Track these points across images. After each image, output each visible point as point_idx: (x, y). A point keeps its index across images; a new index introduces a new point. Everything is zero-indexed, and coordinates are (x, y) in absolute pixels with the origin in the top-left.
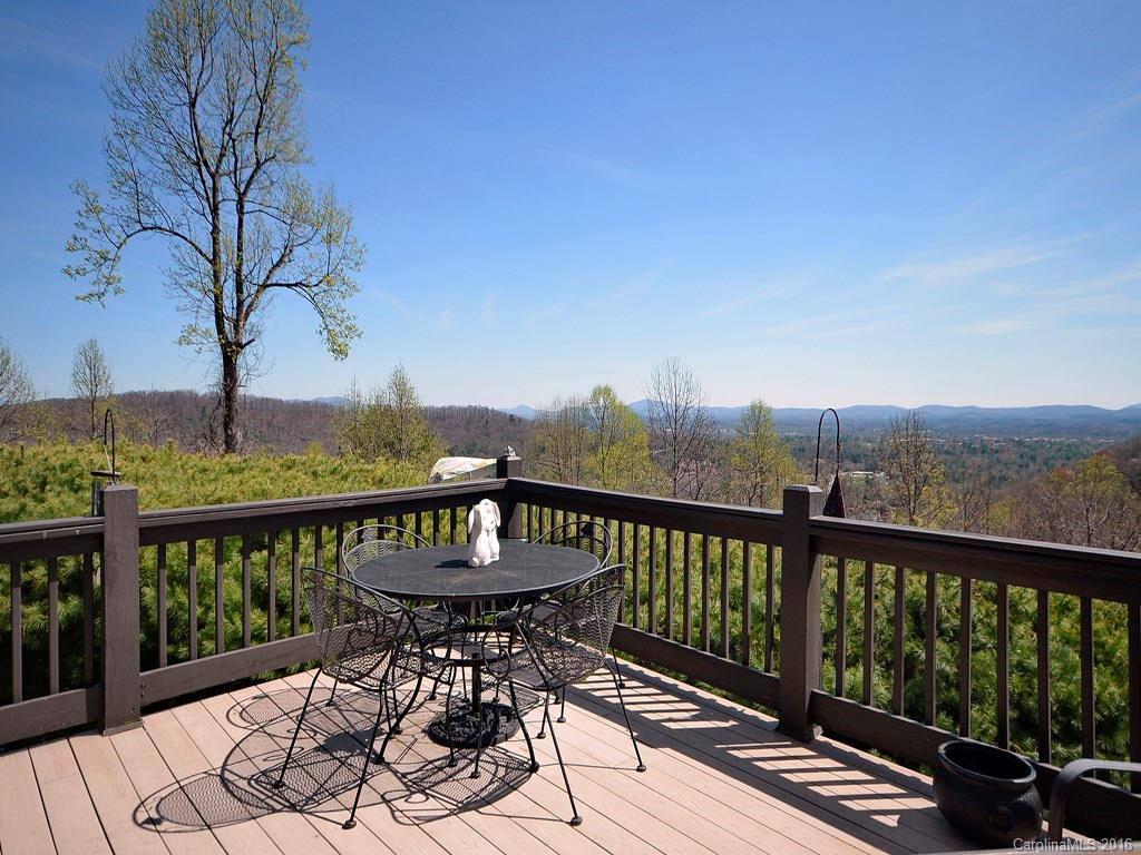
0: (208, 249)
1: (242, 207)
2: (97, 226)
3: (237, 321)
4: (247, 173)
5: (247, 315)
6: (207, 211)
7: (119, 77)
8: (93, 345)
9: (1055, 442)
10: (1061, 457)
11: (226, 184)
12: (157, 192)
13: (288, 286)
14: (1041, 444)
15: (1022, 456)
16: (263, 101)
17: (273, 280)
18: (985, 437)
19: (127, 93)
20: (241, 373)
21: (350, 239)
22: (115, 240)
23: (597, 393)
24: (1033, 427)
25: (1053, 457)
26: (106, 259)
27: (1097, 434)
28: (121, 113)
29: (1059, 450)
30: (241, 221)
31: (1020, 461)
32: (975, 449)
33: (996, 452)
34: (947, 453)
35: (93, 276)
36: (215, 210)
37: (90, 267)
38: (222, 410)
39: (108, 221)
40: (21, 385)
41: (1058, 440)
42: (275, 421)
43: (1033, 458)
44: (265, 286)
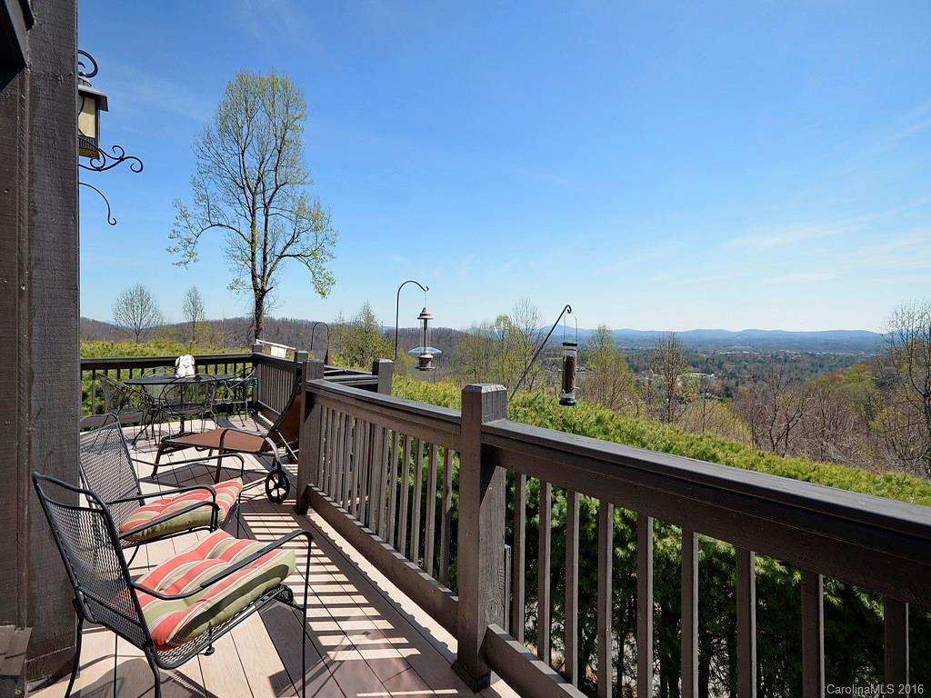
0: (248, 236)
1: (267, 212)
2: (186, 224)
3: (263, 277)
4: (269, 193)
5: (269, 274)
6: (248, 214)
7: (200, 141)
8: (195, 290)
9: (838, 356)
10: (842, 366)
11: (259, 198)
12: (221, 205)
13: (294, 256)
14: (828, 357)
15: (813, 365)
16: (280, 152)
17: (285, 253)
18: (788, 351)
19: (206, 150)
20: (265, 306)
21: (329, 228)
22: (195, 232)
23: (499, 319)
24: (822, 345)
25: (836, 366)
26: (190, 243)
27: (869, 351)
28: (200, 161)
29: (841, 361)
30: (266, 220)
31: (811, 368)
32: (779, 359)
33: (795, 361)
34: (760, 361)
35: (183, 252)
36: (253, 215)
37: (181, 247)
38: (254, 328)
39: (192, 221)
40: (156, 313)
41: (840, 354)
42: (320, 336)
43: (821, 366)
44: (280, 257)
